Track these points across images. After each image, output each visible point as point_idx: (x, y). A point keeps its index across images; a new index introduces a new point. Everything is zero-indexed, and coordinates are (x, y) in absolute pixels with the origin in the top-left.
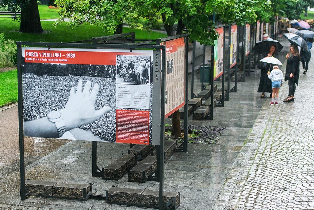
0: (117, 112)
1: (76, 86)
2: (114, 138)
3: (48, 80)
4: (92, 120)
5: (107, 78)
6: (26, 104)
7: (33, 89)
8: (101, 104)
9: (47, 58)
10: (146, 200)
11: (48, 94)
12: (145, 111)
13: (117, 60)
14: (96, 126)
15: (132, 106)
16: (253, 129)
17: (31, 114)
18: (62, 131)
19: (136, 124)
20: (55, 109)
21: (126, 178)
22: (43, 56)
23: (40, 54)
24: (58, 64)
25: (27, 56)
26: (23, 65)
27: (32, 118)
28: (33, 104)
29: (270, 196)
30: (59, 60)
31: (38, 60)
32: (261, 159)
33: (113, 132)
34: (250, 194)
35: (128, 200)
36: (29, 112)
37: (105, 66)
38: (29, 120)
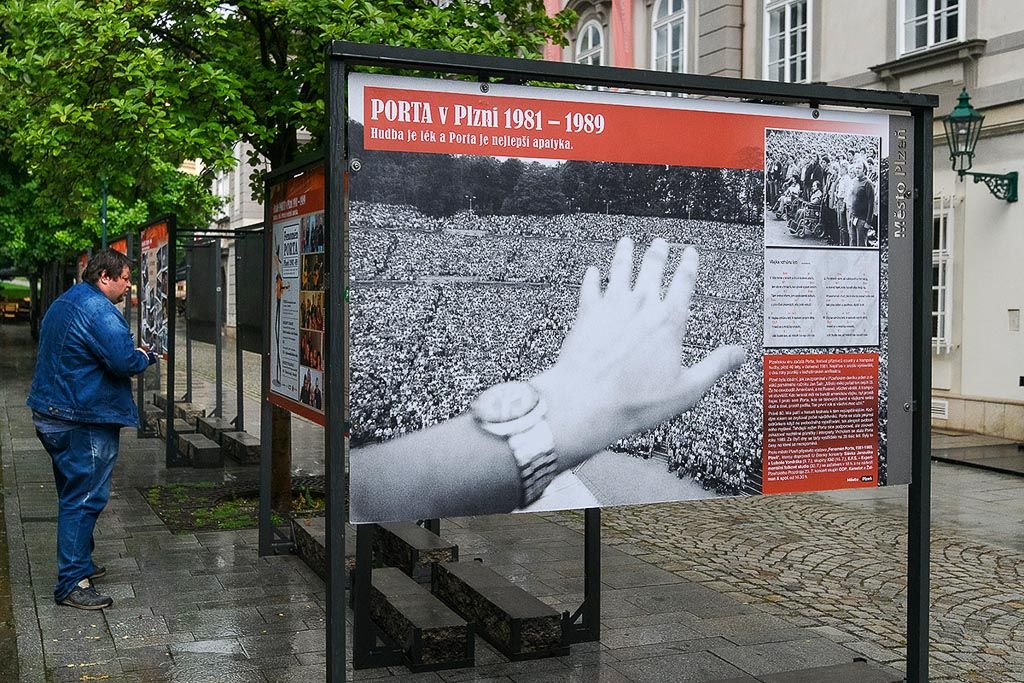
0: (765, 368)
1: (605, 263)
2: (755, 478)
3: (480, 234)
5: (729, 222)
6: (368, 361)
7: (403, 284)
8: (708, 337)
9: (477, 131)
11: (477, 302)
12: (866, 356)
13: (766, 150)
14: (686, 434)
15: (822, 337)
17: (387, 408)
18: (538, 474)
19: (832, 408)
20: (513, 374)
22: (457, 123)
23: (441, 109)
24: (527, 161)
25: (375, 117)
26: (356, 163)
27: (394, 424)
28: (402, 356)
30: (531, 143)
31: (433, 137)
33: (752, 451)
36: (382, 396)
37: (725, 172)
38: (379, 440)
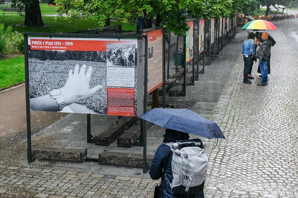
0: (107, 90)
1: (73, 69)
2: (105, 111)
3: (50, 64)
4: (87, 97)
5: (99, 62)
6: (32, 84)
7: (38, 72)
8: (95, 84)
9: (49, 46)
10: (132, 162)
11: (50, 75)
12: (131, 89)
13: (107, 47)
14: (90, 101)
15: (120, 85)
16: (218, 103)
17: (36, 92)
18: (62, 106)
19: (123, 99)
21: (115, 144)
22: (46, 44)
23: (43, 42)
24: (58, 51)
25: (32, 44)
26: (29, 52)
27: (37, 95)
28: (38, 84)
29: (233, 157)
30: (59, 47)
31: (42, 47)
32: (225, 127)
33: (105, 106)
34: (217, 155)
35: (117, 162)
36: (35, 90)
37: (98, 52)
38: (34, 97)
